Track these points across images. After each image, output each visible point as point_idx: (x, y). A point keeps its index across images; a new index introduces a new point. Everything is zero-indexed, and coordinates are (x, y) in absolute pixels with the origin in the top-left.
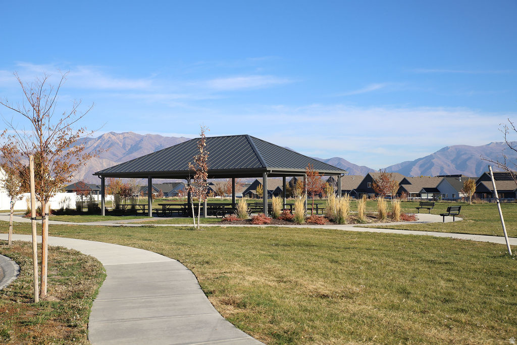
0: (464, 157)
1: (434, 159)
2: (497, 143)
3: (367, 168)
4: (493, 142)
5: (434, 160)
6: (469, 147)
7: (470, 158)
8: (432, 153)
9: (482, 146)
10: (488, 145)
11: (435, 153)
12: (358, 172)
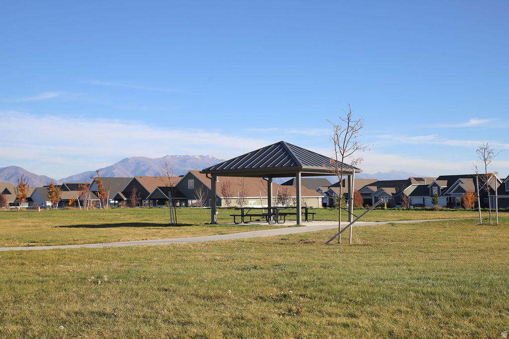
0: (143, 168)
1: (114, 169)
2: (172, 156)
3: (47, 177)
4: (169, 155)
5: (114, 171)
6: (148, 159)
7: (148, 170)
8: (113, 164)
9: (160, 158)
10: (164, 157)
11: (115, 164)
12: (37, 182)
